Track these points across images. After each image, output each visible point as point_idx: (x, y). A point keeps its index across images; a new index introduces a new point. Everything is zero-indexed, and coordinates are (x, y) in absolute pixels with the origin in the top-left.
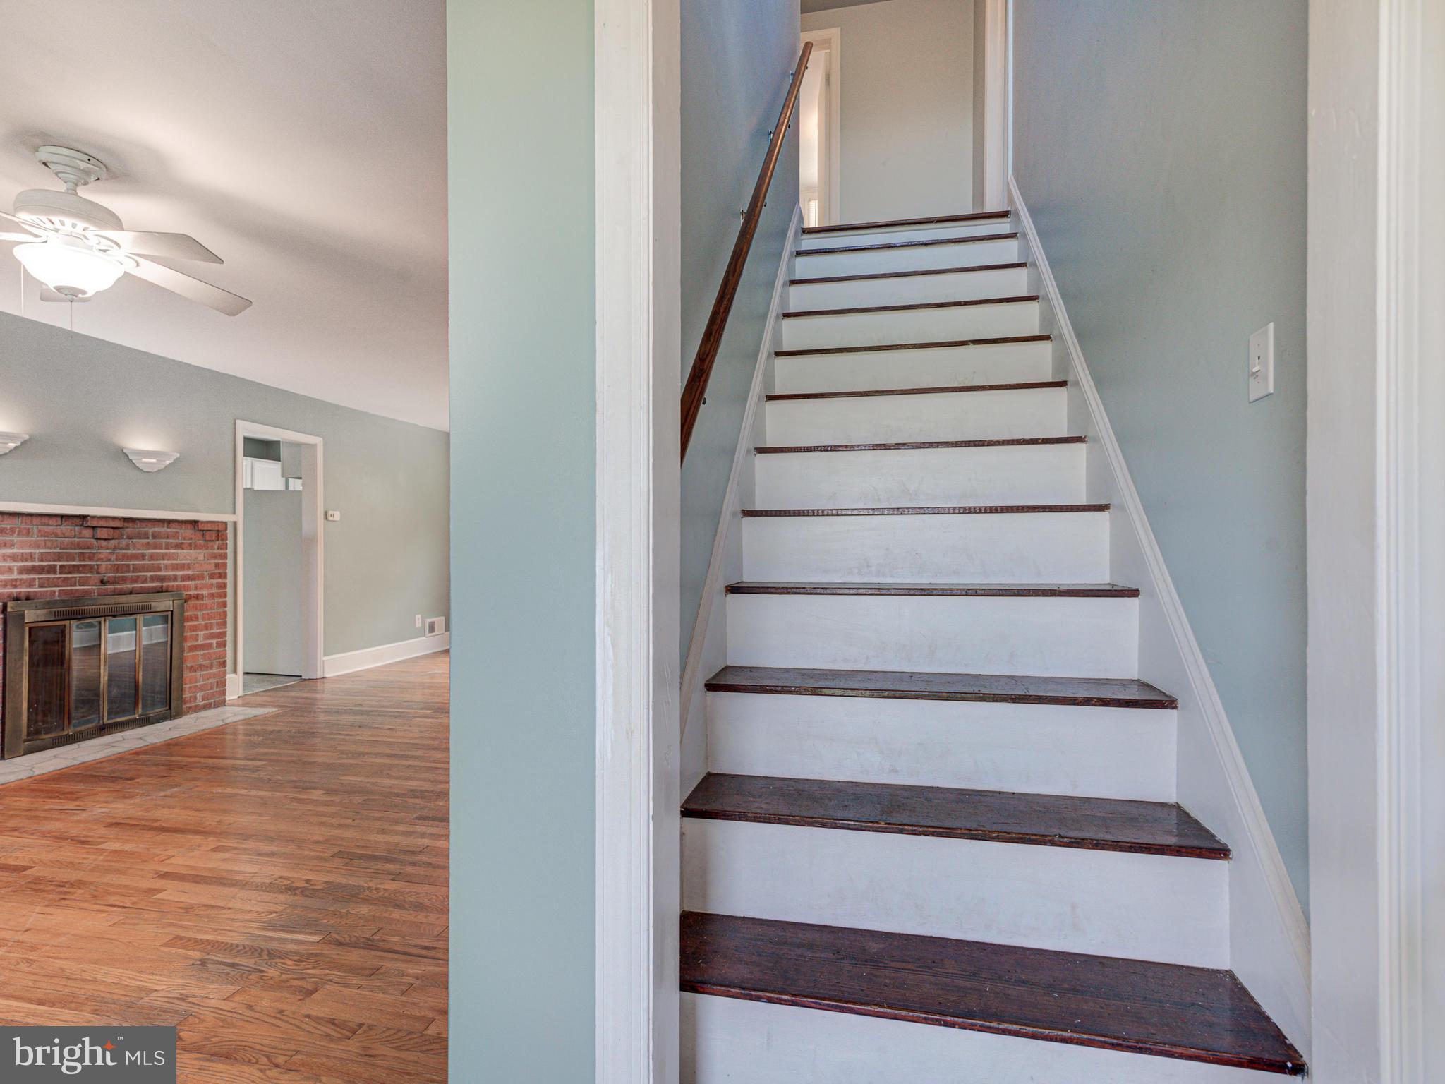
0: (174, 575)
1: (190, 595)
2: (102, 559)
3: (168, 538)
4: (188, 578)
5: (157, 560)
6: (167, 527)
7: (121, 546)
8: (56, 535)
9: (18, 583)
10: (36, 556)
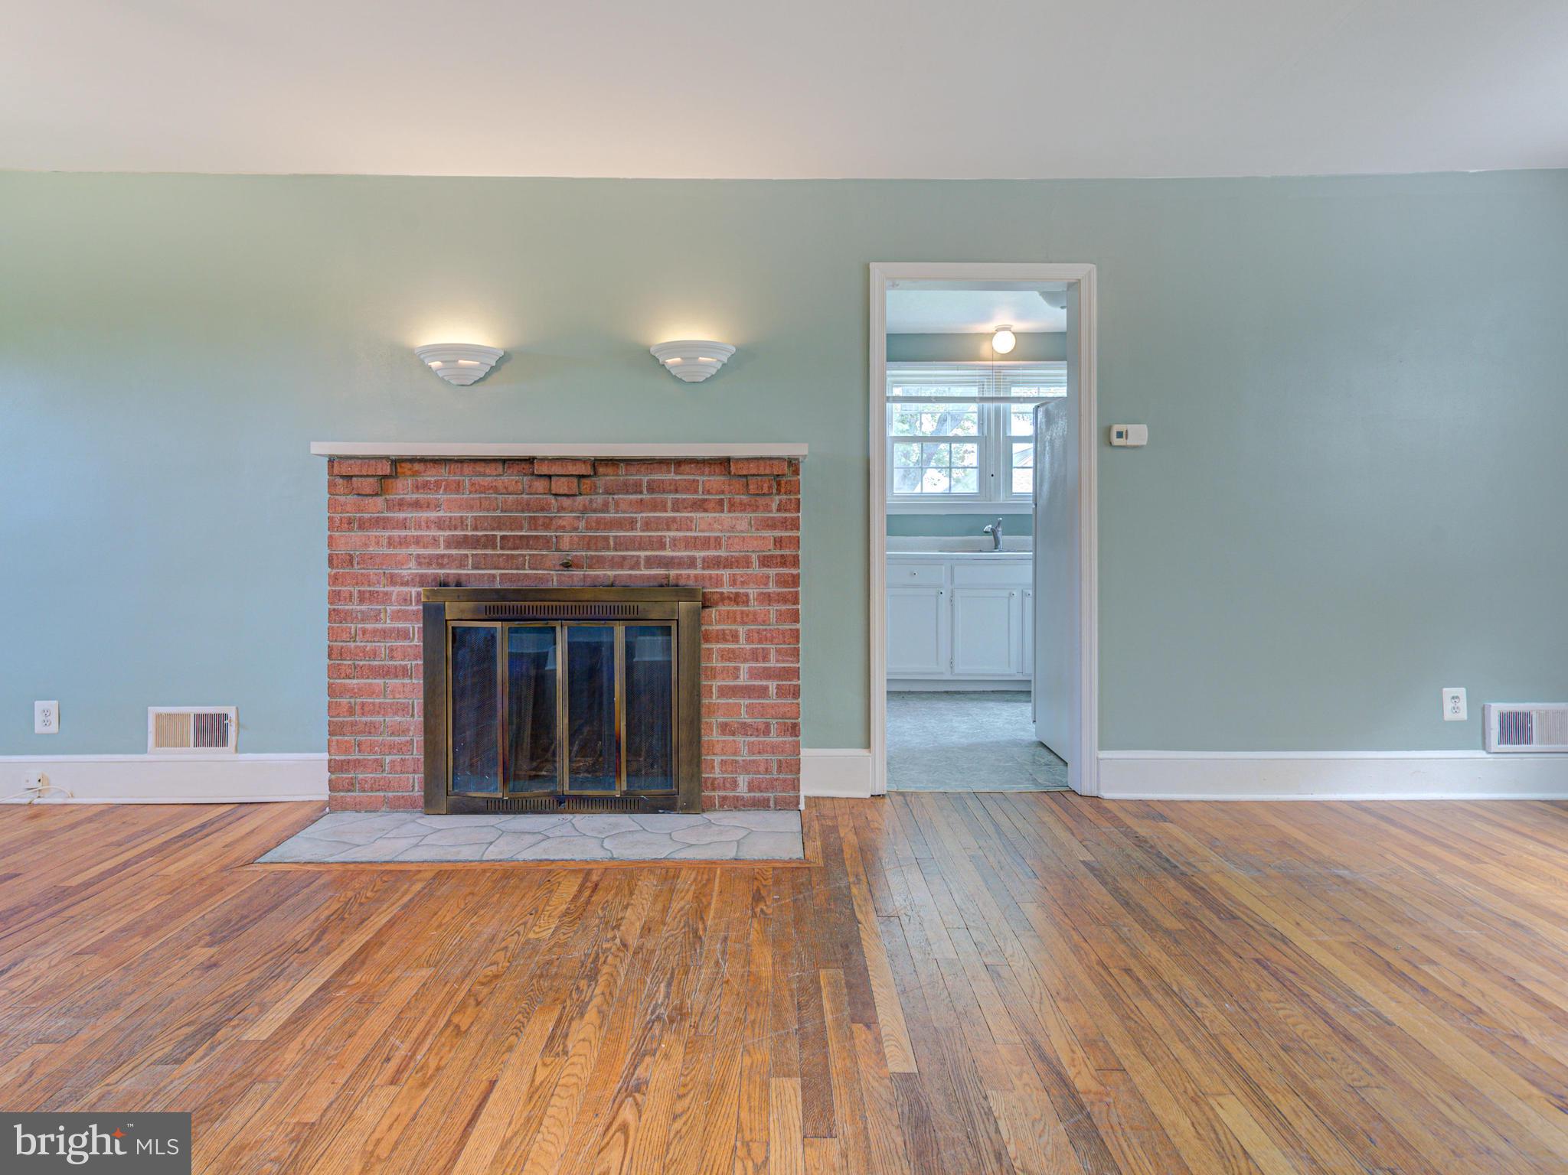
0: (689, 557)
1: (722, 593)
2: (564, 527)
3: (676, 491)
4: (717, 563)
5: (657, 530)
6: (676, 473)
7: (595, 505)
8: (496, 490)
9: (446, 560)
10: (469, 522)
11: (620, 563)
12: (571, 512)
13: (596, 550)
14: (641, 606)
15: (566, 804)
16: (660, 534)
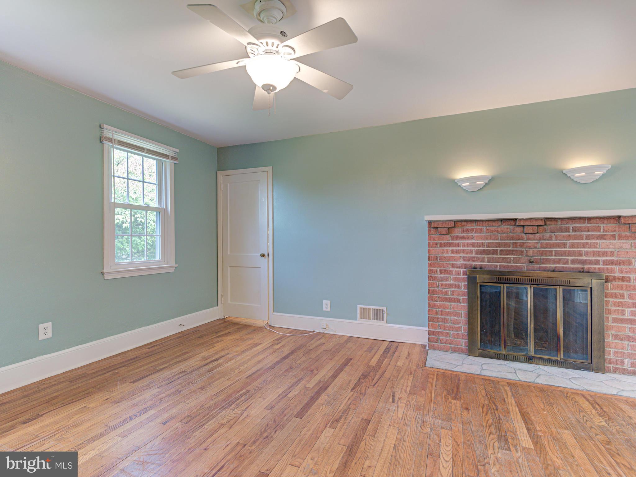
0: (595, 260)
2: (530, 246)
3: (588, 231)
4: (610, 263)
5: (577, 248)
6: (588, 223)
7: (545, 237)
8: (498, 232)
9: (475, 259)
10: (486, 244)
11: (559, 261)
12: (534, 240)
13: (546, 256)
14: (571, 280)
15: (533, 360)
16: (579, 249)
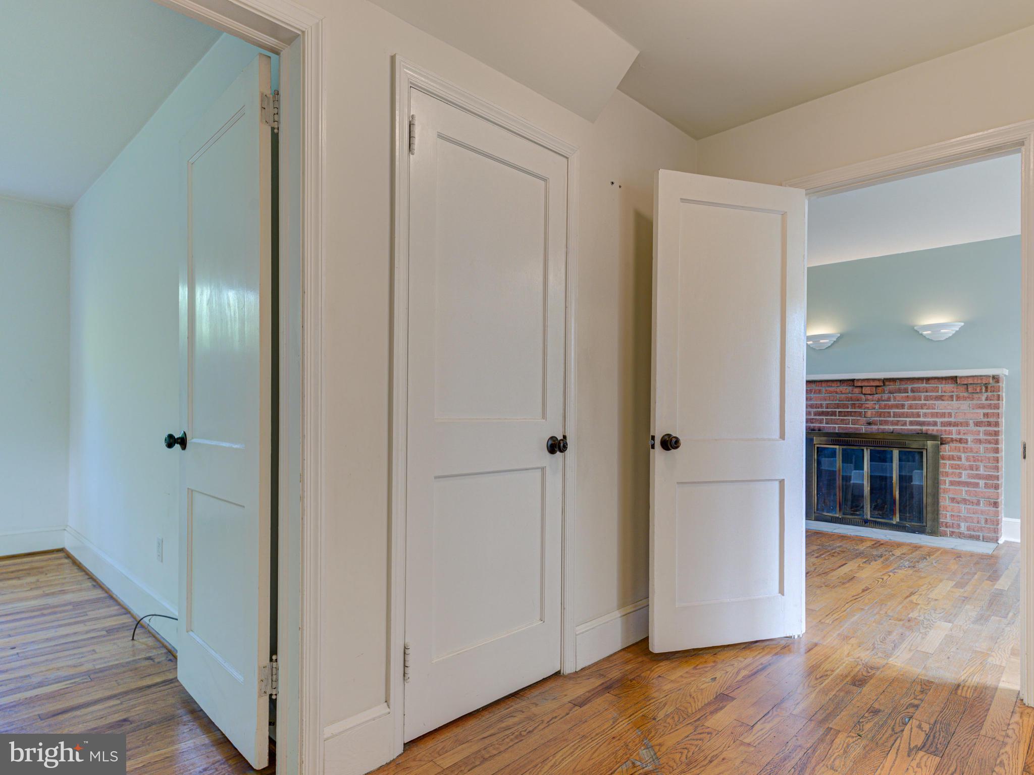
0: (933, 421)
1: (952, 438)
2: (868, 407)
3: (927, 392)
4: (949, 424)
5: (916, 409)
6: (926, 384)
7: (884, 398)
8: (837, 393)
9: (814, 421)
10: (824, 405)
11: (897, 423)
12: (872, 401)
13: (884, 417)
14: (907, 442)
15: (869, 523)
16: (917, 411)
